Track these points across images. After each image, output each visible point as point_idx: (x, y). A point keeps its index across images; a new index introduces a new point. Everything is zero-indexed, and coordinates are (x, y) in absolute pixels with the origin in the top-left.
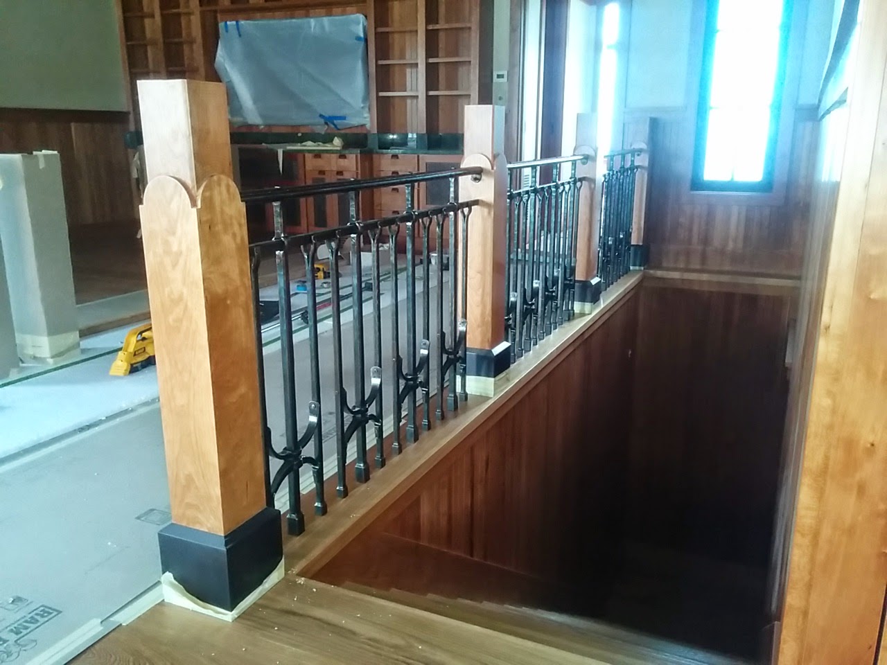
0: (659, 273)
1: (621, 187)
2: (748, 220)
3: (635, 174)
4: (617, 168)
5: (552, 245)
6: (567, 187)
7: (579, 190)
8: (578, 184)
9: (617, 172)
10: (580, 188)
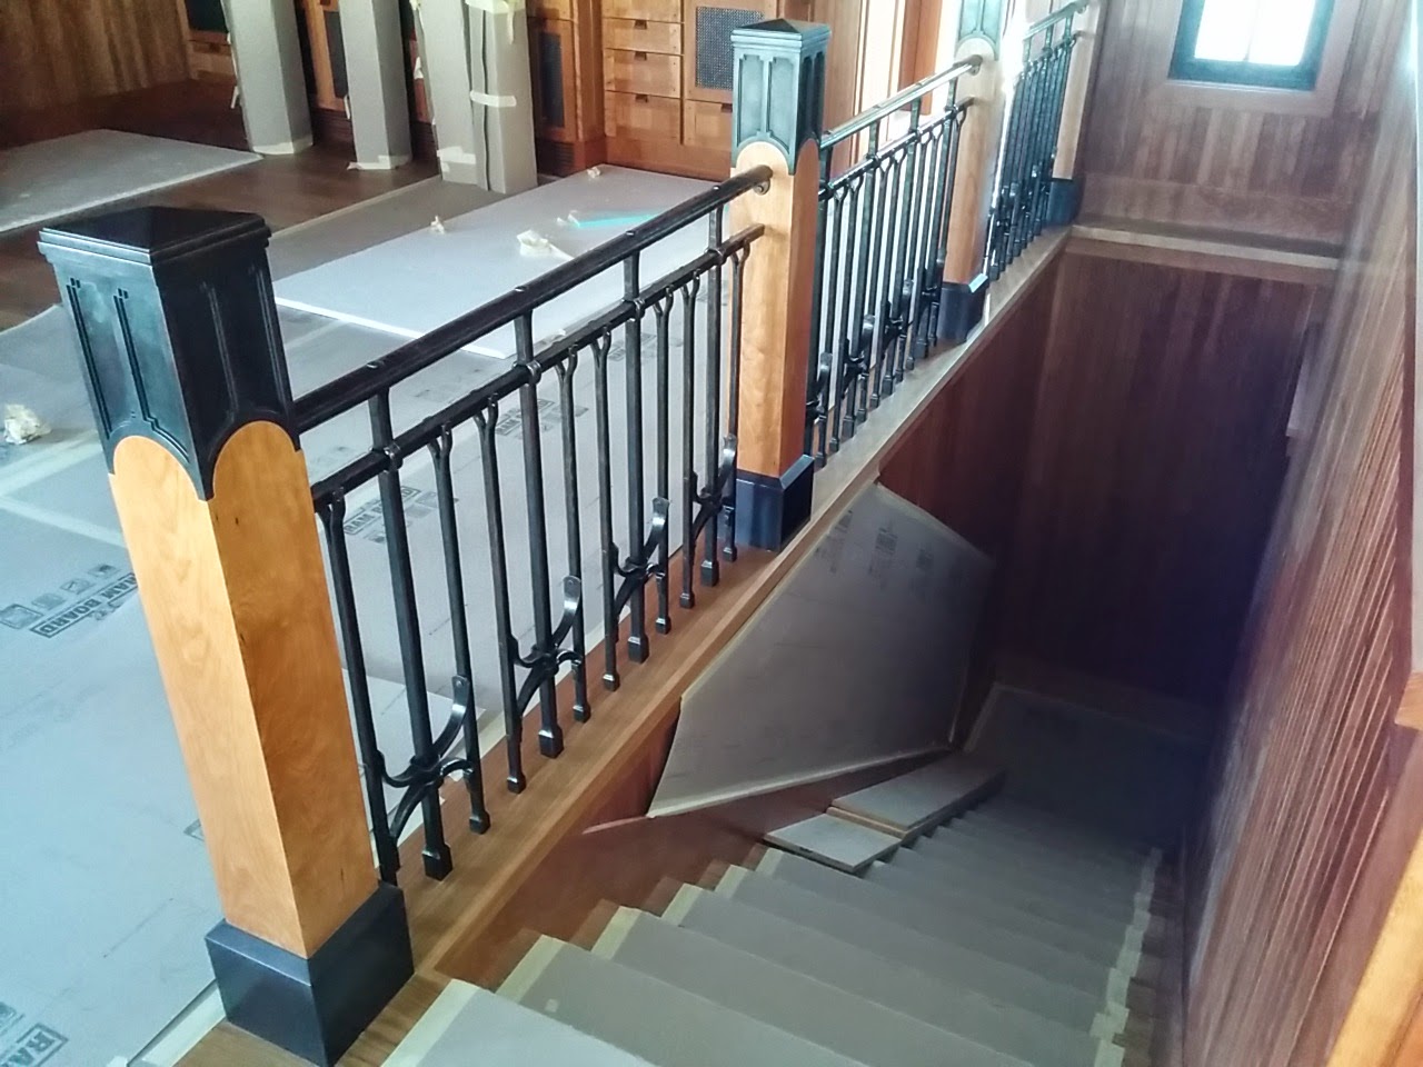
0: (1097, 233)
1: (1042, 85)
2: (1265, 138)
3: (1071, 48)
4: (1037, 53)
5: (903, 242)
6: (937, 131)
7: (959, 127)
8: (959, 116)
9: (1035, 63)
10: (962, 122)
